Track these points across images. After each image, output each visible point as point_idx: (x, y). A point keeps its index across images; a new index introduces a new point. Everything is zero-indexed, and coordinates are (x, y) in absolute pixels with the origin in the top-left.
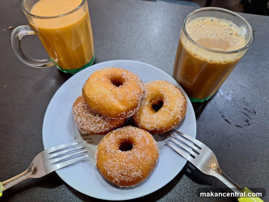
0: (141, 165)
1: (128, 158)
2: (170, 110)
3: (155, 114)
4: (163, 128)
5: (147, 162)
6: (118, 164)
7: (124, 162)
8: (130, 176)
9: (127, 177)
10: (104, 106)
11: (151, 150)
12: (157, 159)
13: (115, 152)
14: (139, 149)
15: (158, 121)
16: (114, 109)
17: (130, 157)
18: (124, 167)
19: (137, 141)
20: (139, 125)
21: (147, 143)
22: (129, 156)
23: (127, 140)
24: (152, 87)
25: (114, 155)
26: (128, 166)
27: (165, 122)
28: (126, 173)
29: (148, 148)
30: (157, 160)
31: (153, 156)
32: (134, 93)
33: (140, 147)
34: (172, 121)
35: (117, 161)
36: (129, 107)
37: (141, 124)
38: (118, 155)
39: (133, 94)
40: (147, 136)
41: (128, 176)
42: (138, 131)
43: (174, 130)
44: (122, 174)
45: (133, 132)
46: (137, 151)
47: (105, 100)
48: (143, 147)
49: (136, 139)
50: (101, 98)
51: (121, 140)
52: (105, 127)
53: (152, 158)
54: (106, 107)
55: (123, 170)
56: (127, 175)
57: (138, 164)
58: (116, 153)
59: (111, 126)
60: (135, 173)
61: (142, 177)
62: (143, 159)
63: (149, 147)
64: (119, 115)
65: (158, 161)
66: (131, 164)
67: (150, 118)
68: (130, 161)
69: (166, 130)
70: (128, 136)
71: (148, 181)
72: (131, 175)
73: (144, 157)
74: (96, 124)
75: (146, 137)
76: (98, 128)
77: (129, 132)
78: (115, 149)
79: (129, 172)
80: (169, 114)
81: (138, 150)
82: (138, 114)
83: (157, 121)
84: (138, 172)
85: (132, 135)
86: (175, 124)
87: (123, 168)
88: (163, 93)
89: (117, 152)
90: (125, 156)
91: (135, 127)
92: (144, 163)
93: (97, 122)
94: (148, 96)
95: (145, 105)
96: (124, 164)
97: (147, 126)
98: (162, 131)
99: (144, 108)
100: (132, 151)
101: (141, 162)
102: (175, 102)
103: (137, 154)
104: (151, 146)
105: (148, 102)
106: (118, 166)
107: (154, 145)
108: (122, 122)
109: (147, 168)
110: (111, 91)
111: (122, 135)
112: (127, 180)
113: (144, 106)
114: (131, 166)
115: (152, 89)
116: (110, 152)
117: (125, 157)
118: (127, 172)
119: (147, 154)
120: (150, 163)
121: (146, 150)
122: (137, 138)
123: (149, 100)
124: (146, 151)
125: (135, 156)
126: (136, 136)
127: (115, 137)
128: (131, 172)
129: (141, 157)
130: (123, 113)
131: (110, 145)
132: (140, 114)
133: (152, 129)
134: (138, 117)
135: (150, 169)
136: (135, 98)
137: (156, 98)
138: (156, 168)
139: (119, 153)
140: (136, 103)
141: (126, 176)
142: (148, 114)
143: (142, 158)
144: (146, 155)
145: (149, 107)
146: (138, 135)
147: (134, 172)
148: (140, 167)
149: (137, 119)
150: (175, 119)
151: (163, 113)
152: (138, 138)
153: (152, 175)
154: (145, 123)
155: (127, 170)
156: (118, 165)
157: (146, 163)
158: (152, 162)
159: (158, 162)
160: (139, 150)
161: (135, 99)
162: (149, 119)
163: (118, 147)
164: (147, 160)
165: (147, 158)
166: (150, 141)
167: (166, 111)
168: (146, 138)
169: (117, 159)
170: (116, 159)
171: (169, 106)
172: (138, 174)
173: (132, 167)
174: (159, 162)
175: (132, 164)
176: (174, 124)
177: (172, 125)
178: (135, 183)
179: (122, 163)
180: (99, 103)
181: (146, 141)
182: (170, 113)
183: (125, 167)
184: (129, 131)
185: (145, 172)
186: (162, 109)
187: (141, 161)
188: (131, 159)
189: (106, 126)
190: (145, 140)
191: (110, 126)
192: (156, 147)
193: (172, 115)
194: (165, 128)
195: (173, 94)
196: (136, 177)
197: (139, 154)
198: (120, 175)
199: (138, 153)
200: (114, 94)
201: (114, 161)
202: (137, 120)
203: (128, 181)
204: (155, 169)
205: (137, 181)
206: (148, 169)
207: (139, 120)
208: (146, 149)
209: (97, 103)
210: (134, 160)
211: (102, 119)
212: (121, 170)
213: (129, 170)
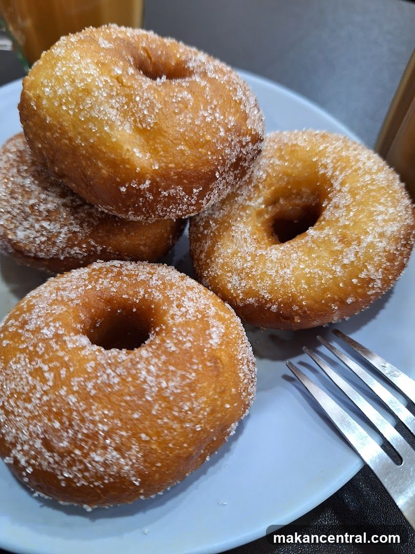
0: (151, 427)
1: (97, 377)
2: (344, 240)
3: (278, 245)
4: (295, 308)
5: (181, 421)
6: (46, 393)
7: (75, 388)
8: (81, 462)
9: (65, 464)
10: (71, 134)
11: (217, 376)
12: (237, 424)
13: (57, 336)
14: (166, 352)
15: (281, 273)
16: (104, 153)
17: (108, 375)
18: (66, 414)
19: (171, 322)
20: (205, 274)
21: (211, 342)
22: (109, 371)
23: (134, 310)
24: (293, 145)
25: (48, 348)
26: (87, 414)
27: (309, 281)
28: (65, 444)
29: (209, 364)
30: (234, 426)
31: (219, 403)
32: (210, 114)
33: (173, 349)
34: (341, 285)
35: (46, 375)
36: (172, 165)
37: (215, 270)
38: (61, 354)
39: (205, 117)
40: (221, 319)
41: (74, 460)
42: (190, 288)
43: (337, 332)
44: (47, 444)
45: (166, 285)
46: (155, 360)
47: (81, 110)
48: (187, 351)
49: (171, 312)
50: (67, 100)
51: (109, 301)
52: (70, 243)
53: (213, 412)
54: (78, 141)
55: (57, 425)
56: (70, 452)
57: (136, 416)
58: (56, 343)
59: (93, 243)
60: (109, 456)
61: (137, 484)
62: (169, 402)
63: (215, 359)
64: (123, 189)
65: (239, 430)
66: (105, 407)
67: (254, 256)
68: (105, 396)
69: (304, 316)
70: (142, 293)
71: (169, 504)
72: (86, 461)
73: (176, 395)
74: (40, 218)
75: (214, 317)
76: (43, 239)
77: (153, 282)
78: (66, 325)
79: (81, 440)
80: (336, 254)
81: (158, 357)
82: (211, 232)
83: (277, 272)
84: (124, 457)
85: (158, 295)
86: (349, 301)
87: (58, 415)
88: (329, 174)
89: (65, 338)
90: (92, 364)
91: (183, 274)
92: (166, 420)
93: (45, 213)
94: (268, 175)
95: (249, 206)
96: (72, 399)
97: (234, 284)
98: (287, 318)
99: (241, 217)
100: (131, 356)
101: (154, 412)
102: (371, 214)
103: (148, 371)
104: (225, 359)
105: (261, 200)
106: (45, 398)
107: (238, 361)
108: (145, 245)
109: (171, 450)
110: (118, 81)
111: (117, 284)
112: (62, 475)
113: (244, 208)
114: (97, 418)
115: (292, 152)
116: (38, 330)
117: (89, 370)
118: (74, 441)
119: (192, 386)
120: (195, 431)
121: (195, 367)
122: (174, 310)
123: (266, 193)
124: (196, 371)
125: (135, 377)
126: (172, 302)
127: (87, 282)
128: (93, 444)
129: (161, 389)
130: (142, 187)
131: (51, 305)
132: (219, 232)
133: (251, 300)
134: (209, 243)
135: (189, 457)
136: (208, 137)
137: (299, 194)
138: (221, 456)
139: (70, 345)
140: (208, 161)
141: (62, 456)
142: (249, 240)
143: (165, 399)
144: (187, 389)
145: (262, 219)
146: (183, 301)
147: (105, 448)
148: (143, 436)
149: (201, 252)
150: (355, 281)
151: (311, 248)
152: (179, 313)
153: (195, 484)
154: (230, 271)
155: (76, 432)
156: (42, 395)
157: (176, 425)
158: (208, 427)
159: (236, 437)
160: (163, 358)
161: (208, 142)
162: (249, 258)
163: (82, 322)
164: (186, 412)
165: (188, 404)
166: (227, 337)
167: (327, 242)
168: (212, 321)
169: (50, 370)
170: (46, 368)
171: (343, 221)
172: (122, 461)
173: (102, 422)
174: (242, 439)
175: (106, 412)
176: (342, 302)
177: (334, 301)
178: (100, 498)
179: (63, 392)
180: (55, 123)
181: (207, 332)
182: (341, 252)
183: (71, 413)
184: (155, 278)
185: (159, 465)
186: (311, 231)
187: (156, 407)
188: (110, 386)
189: (77, 238)
190: (207, 326)
191: (88, 243)
192: (246, 371)
193: (346, 261)
194: (301, 307)
195: (373, 180)
196: (110, 476)
197: (157, 376)
198: (38, 444)
199: (152, 368)
200: (127, 96)
201: (37, 373)
202: (203, 256)
203: (67, 479)
204: (213, 463)
205: (112, 493)
206: (178, 457)
207: (210, 254)
208: (197, 364)
209: (48, 120)
210: (122, 395)
211: (65, 205)
212: (50, 420)
213: (87, 435)
